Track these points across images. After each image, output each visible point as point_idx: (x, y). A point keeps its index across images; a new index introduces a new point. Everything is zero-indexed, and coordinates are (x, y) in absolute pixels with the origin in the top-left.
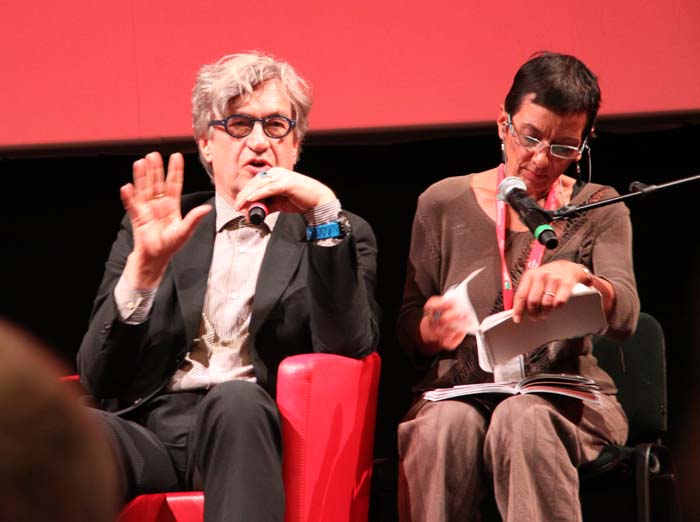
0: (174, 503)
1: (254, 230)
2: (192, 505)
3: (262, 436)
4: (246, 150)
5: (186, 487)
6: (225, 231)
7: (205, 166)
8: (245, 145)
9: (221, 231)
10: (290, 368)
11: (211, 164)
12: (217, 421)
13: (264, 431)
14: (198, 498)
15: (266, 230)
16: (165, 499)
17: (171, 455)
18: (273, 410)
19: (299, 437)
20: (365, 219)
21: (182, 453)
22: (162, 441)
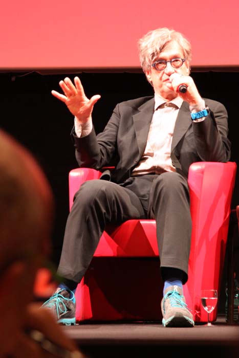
0: (143, 224)
1: (171, 108)
2: (151, 225)
3: (181, 197)
4: (165, 75)
5: (147, 217)
6: (159, 109)
7: (150, 82)
8: (164, 73)
9: (157, 109)
10: (195, 167)
11: (152, 82)
12: (161, 190)
13: (182, 194)
14: (154, 222)
15: (177, 108)
16: (139, 222)
17: (141, 203)
18: (186, 185)
19: (197, 198)
20: (222, 103)
21: (146, 202)
22: (138, 196)
